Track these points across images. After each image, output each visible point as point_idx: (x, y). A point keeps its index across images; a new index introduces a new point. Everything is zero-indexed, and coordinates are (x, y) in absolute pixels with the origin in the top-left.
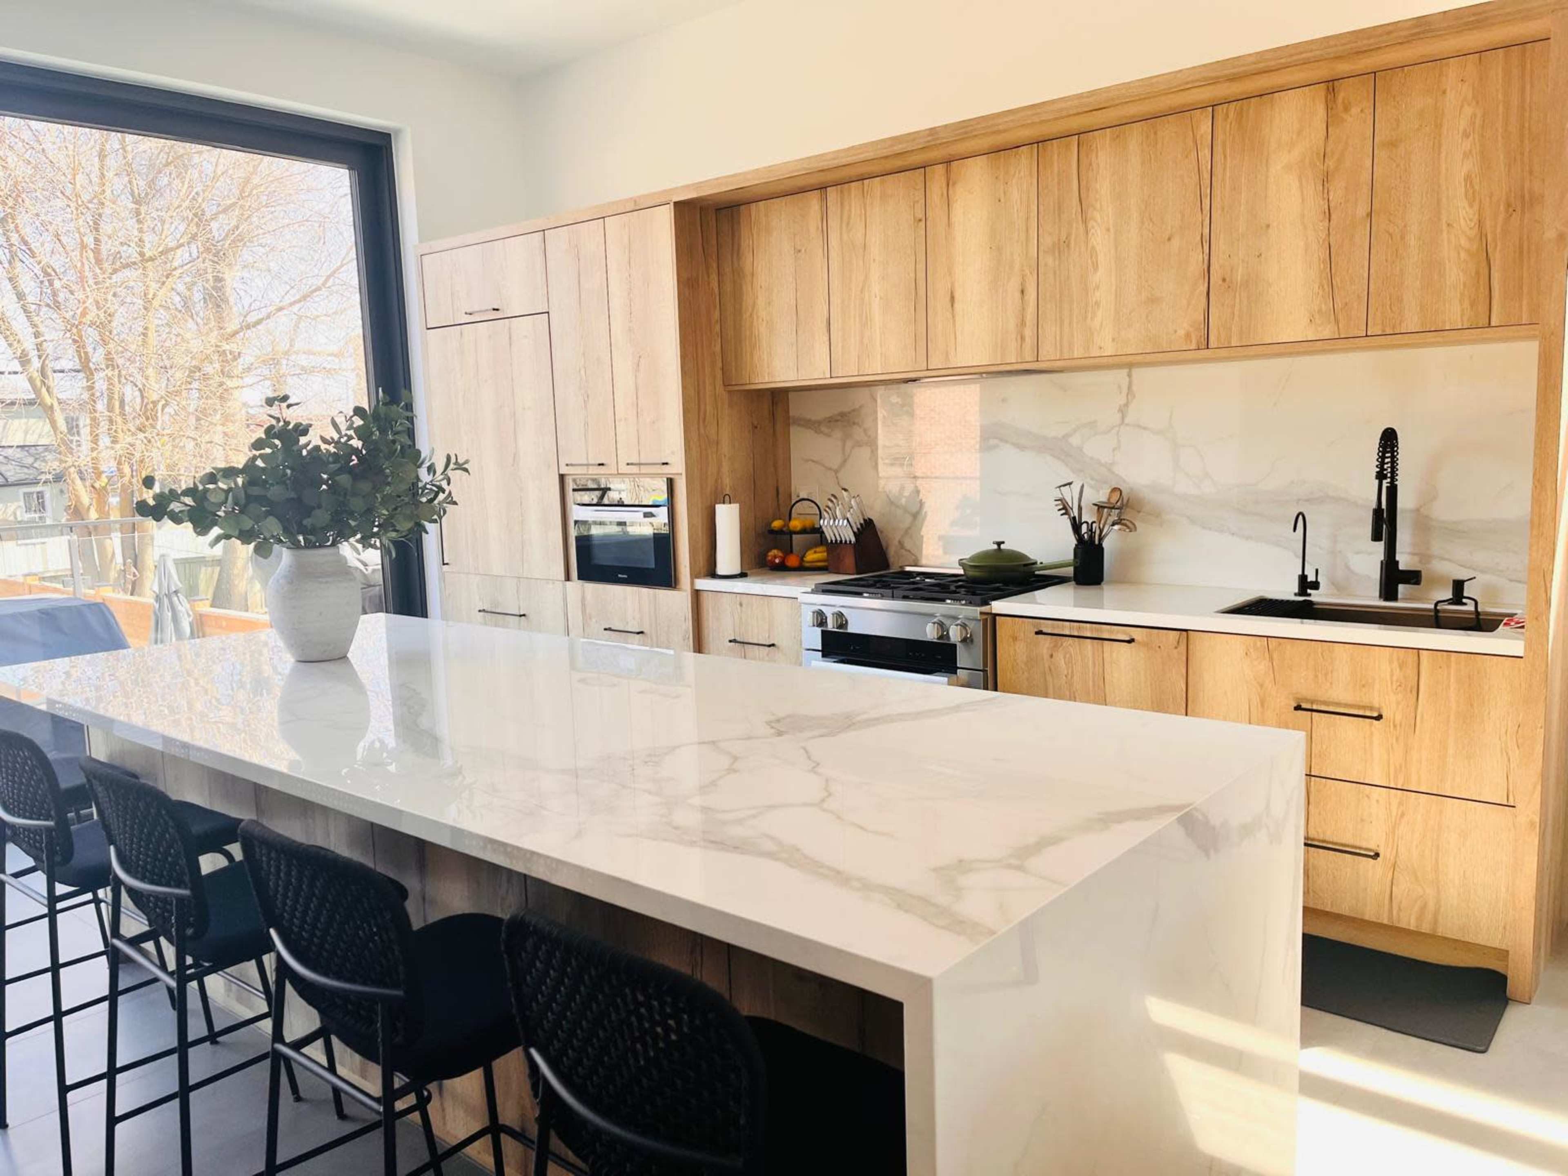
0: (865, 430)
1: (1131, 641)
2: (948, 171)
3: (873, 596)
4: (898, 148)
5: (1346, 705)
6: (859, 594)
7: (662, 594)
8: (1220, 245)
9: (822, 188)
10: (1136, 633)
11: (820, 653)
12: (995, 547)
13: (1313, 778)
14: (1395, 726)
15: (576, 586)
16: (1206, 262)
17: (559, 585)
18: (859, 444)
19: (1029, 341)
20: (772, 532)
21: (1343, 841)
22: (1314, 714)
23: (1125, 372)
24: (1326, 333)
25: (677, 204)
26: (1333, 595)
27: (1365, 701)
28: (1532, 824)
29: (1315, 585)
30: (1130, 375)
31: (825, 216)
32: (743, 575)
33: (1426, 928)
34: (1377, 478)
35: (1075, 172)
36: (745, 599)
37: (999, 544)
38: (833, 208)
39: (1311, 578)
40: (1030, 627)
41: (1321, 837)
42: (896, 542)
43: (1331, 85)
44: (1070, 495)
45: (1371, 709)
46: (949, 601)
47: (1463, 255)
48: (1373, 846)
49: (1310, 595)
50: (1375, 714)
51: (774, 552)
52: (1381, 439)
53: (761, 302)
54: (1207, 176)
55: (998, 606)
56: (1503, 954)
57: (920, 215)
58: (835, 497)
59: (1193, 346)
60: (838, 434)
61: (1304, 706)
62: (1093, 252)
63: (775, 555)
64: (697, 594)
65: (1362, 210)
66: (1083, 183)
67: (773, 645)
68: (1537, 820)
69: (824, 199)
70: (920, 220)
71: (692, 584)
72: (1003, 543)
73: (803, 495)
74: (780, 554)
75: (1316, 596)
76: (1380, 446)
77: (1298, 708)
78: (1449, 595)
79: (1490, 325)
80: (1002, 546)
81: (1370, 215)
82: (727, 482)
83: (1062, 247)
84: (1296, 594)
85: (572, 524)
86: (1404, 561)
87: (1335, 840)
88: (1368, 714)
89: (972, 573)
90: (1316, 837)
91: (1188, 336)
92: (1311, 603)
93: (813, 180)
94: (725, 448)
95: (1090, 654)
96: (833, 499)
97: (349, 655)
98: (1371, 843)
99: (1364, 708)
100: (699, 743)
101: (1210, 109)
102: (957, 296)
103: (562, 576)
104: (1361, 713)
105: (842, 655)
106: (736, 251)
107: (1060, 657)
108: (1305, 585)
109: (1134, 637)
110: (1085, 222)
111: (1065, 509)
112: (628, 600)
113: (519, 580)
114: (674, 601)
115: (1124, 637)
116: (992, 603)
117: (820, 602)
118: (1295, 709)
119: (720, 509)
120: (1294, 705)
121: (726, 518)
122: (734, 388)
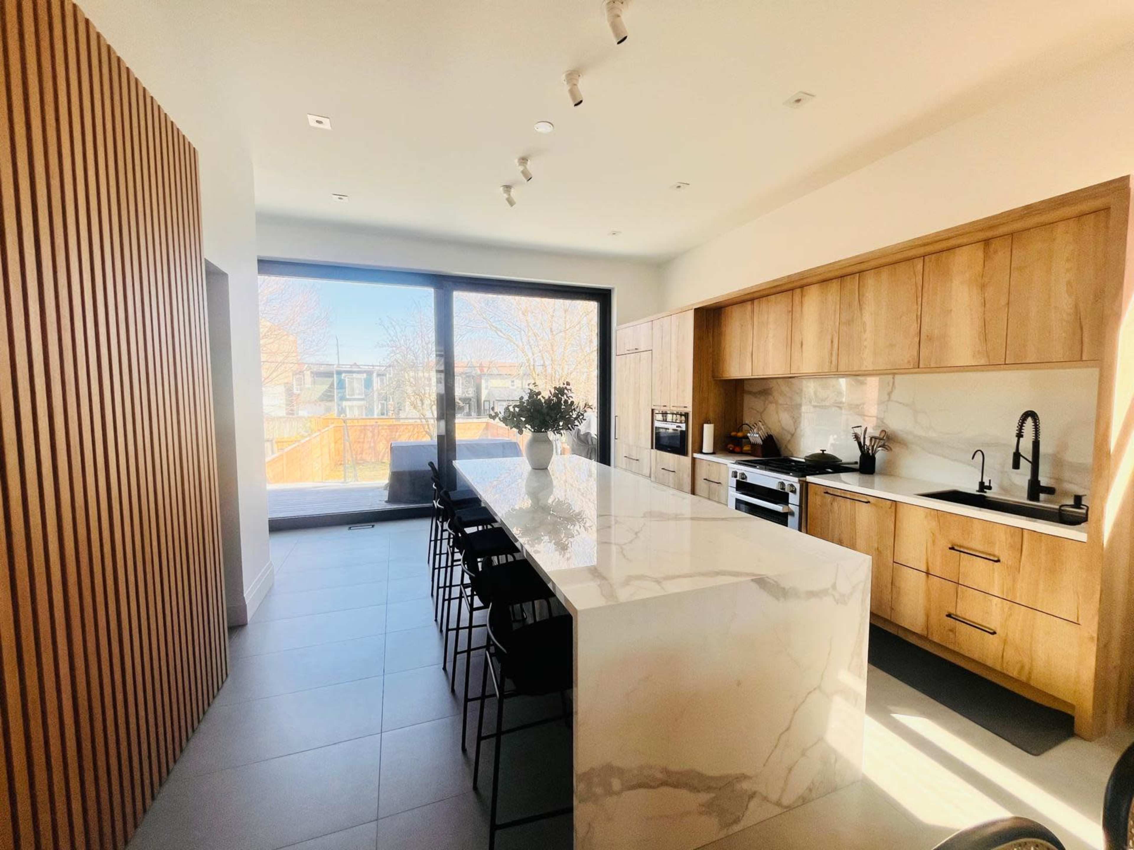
0: (774, 398)
1: (868, 502)
2: (802, 292)
3: (761, 469)
4: (775, 284)
5: (980, 552)
6: (755, 467)
7: (682, 458)
8: (926, 319)
9: (752, 300)
10: (871, 499)
11: (735, 489)
12: (821, 452)
13: (960, 586)
14: (1007, 568)
15: (654, 451)
16: (919, 328)
17: (649, 450)
18: (771, 403)
19: (834, 362)
20: (731, 437)
21: (976, 621)
22: (962, 553)
23: (891, 376)
24: (983, 362)
25: (696, 310)
26: (1000, 494)
27: (989, 551)
28: (1092, 638)
29: (990, 488)
30: (893, 378)
31: (753, 311)
32: (713, 453)
33: (1024, 678)
34: (1017, 436)
35: (857, 290)
36: (711, 463)
37: (823, 451)
38: (756, 309)
39: (987, 484)
40: (822, 490)
41: (964, 616)
42: (784, 446)
43: (987, 242)
44: (860, 432)
45: (994, 556)
46: (791, 474)
47: (1064, 323)
48: (992, 627)
49: (985, 492)
50: (996, 559)
51: (730, 445)
52: (1022, 416)
53: (727, 346)
54: (920, 288)
55: (810, 479)
56: (1072, 707)
57: (790, 309)
58: (756, 424)
59: (912, 366)
60: (762, 398)
61: (956, 548)
62: (864, 323)
63: (731, 447)
64: (694, 460)
65: (1003, 301)
66: (861, 293)
67: (720, 483)
68: (1095, 635)
69: (753, 304)
70: (790, 311)
71: (692, 455)
72: (825, 450)
73: (747, 422)
74: (733, 446)
75: (989, 494)
76: (1020, 419)
77: (952, 548)
78: (1072, 502)
79: (1081, 360)
80: (825, 452)
81: (1008, 304)
82: (711, 415)
83: (849, 322)
84: (977, 491)
85: (654, 429)
86: (1044, 481)
87: (971, 619)
88: (992, 558)
89: (808, 463)
90: (960, 615)
91: (909, 362)
92: (985, 497)
93: (749, 297)
94: (712, 401)
95: (849, 506)
96: (755, 425)
97: (548, 468)
98: (993, 625)
99: (990, 554)
100: (692, 519)
101: (922, 258)
102: (804, 343)
103: (650, 447)
104: (988, 557)
105: (744, 490)
106: (719, 325)
107: (835, 504)
108: (982, 487)
109: (870, 501)
110: (861, 309)
111: (857, 437)
112: (670, 459)
113: (637, 447)
114: (686, 461)
115: (866, 501)
116: (807, 477)
117: (736, 468)
118: (950, 548)
119: (706, 426)
120: (950, 546)
121: (708, 430)
122: (716, 379)
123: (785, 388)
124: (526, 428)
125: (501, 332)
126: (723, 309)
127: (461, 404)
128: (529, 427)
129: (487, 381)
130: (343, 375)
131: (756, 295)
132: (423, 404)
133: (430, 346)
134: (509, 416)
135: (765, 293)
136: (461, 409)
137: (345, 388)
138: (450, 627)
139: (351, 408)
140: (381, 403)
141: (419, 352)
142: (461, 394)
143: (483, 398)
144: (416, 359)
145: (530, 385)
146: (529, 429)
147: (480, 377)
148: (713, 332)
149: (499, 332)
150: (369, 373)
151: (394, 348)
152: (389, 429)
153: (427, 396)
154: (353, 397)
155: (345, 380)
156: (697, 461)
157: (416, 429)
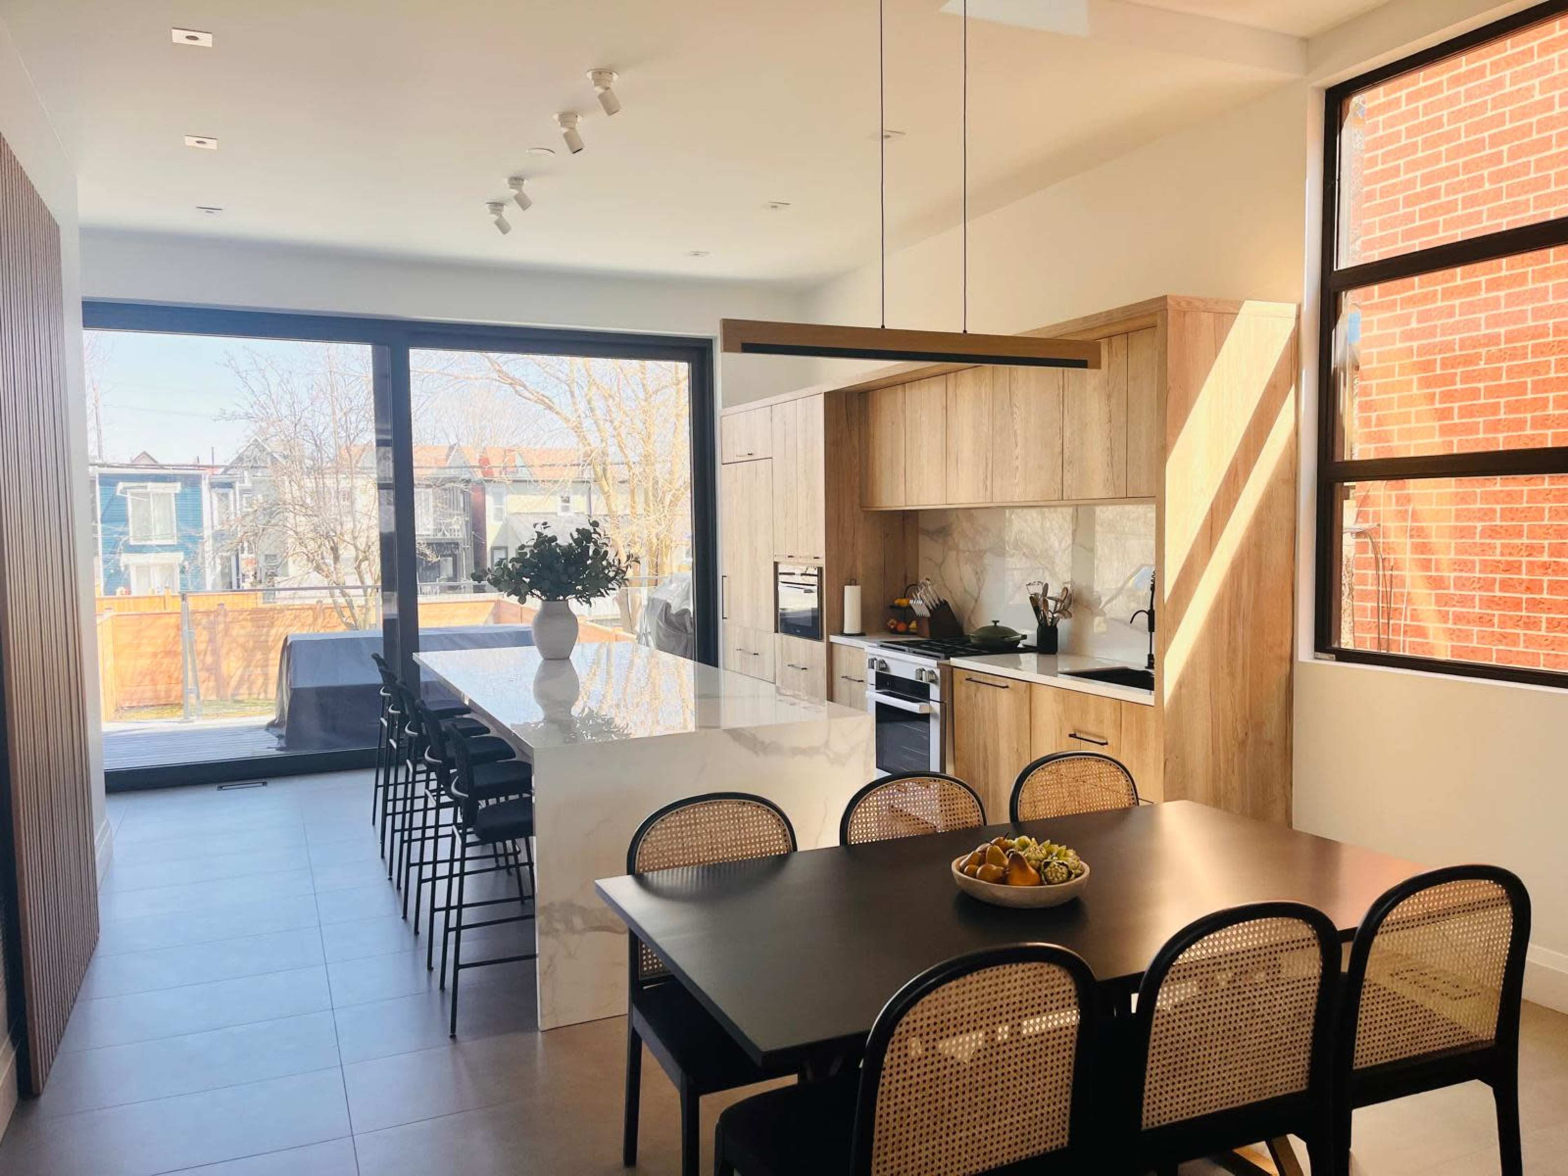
0: (954, 540)
1: (1007, 687)
2: (956, 378)
5: (1093, 735)
7: (814, 644)
9: (903, 384)
10: (1010, 683)
11: (875, 687)
12: (993, 624)
15: (780, 635)
17: (772, 636)
18: (951, 549)
19: (989, 488)
20: (893, 607)
22: (1080, 740)
24: (1110, 494)
25: (827, 393)
27: (1101, 733)
32: (861, 635)
35: (1008, 383)
36: (852, 650)
37: (995, 622)
38: (908, 399)
40: (967, 676)
44: (1038, 591)
45: (1103, 738)
50: (1104, 742)
51: (892, 620)
54: (1062, 391)
55: (955, 661)
57: (944, 404)
59: (1057, 498)
60: (941, 540)
61: (1078, 735)
63: (892, 623)
64: (830, 646)
66: (1012, 389)
67: (862, 681)
71: (828, 638)
72: (998, 621)
74: (895, 622)
77: (1073, 736)
80: (998, 624)
81: (1127, 421)
83: (1003, 430)
88: (1101, 741)
94: (860, 548)
95: (991, 696)
96: (923, 586)
97: (571, 658)
99: (1100, 737)
103: (773, 629)
104: (1098, 740)
105: (884, 687)
110: (1012, 415)
111: (1034, 599)
112: (801, 646)
113: (756, 631)
114: (820, 647)
115: (1004, 685)
116: (952, 659)
117: (876, 653)
118: (1071, 736)
119: (847, 589)
120: (1072, 733)
121: (852, 595)
122: (866, 509)
123: (966, 525)
124: (532, 594)
125: (524, 386)
126: (870, 393)
127: (433, 558)
128: (538, 593)
129: (499, 498)
130: (121, 485)
131: (908, 378)
132: (336, 559)
133: (353, 419)
134: (502, 576)
135: (914, 376)
136: (435, 567)
137: (125, 521)
138: (412, 861)
139: (143, 569)
140: (221, 558)
141: (326, 433)
142: (431, 533)
143: (490, 540)
144: (319, 451)
145: (537, 526)
146: (538, 596)
147: (481, 487)
148: (859, 430)
149: (519, 388)
150: (192, 482)
151: (264, 424)
152: (252, 620)
153: (348, 537)
154: (148, 543)
155: (125, 499)
156: (836, 647)
157: (320, 621)
